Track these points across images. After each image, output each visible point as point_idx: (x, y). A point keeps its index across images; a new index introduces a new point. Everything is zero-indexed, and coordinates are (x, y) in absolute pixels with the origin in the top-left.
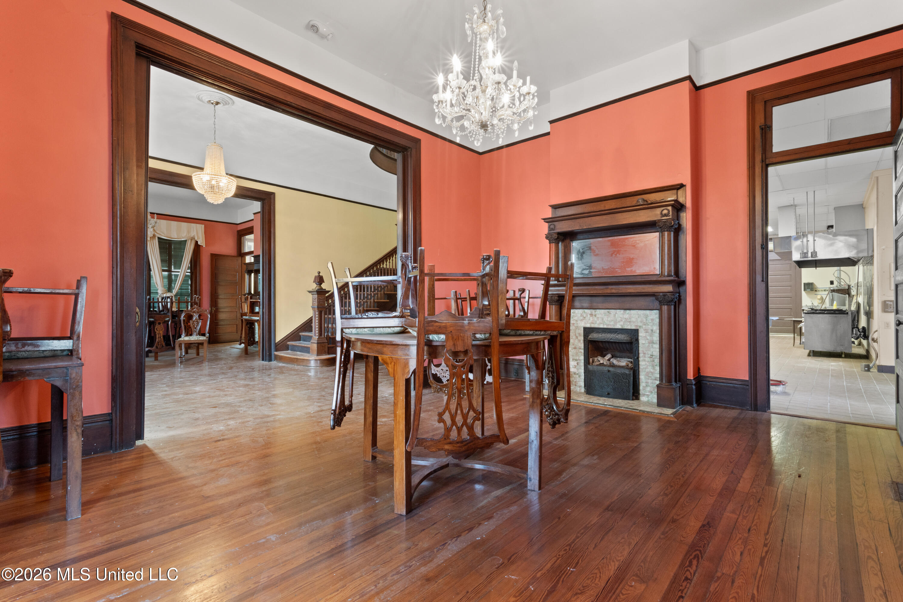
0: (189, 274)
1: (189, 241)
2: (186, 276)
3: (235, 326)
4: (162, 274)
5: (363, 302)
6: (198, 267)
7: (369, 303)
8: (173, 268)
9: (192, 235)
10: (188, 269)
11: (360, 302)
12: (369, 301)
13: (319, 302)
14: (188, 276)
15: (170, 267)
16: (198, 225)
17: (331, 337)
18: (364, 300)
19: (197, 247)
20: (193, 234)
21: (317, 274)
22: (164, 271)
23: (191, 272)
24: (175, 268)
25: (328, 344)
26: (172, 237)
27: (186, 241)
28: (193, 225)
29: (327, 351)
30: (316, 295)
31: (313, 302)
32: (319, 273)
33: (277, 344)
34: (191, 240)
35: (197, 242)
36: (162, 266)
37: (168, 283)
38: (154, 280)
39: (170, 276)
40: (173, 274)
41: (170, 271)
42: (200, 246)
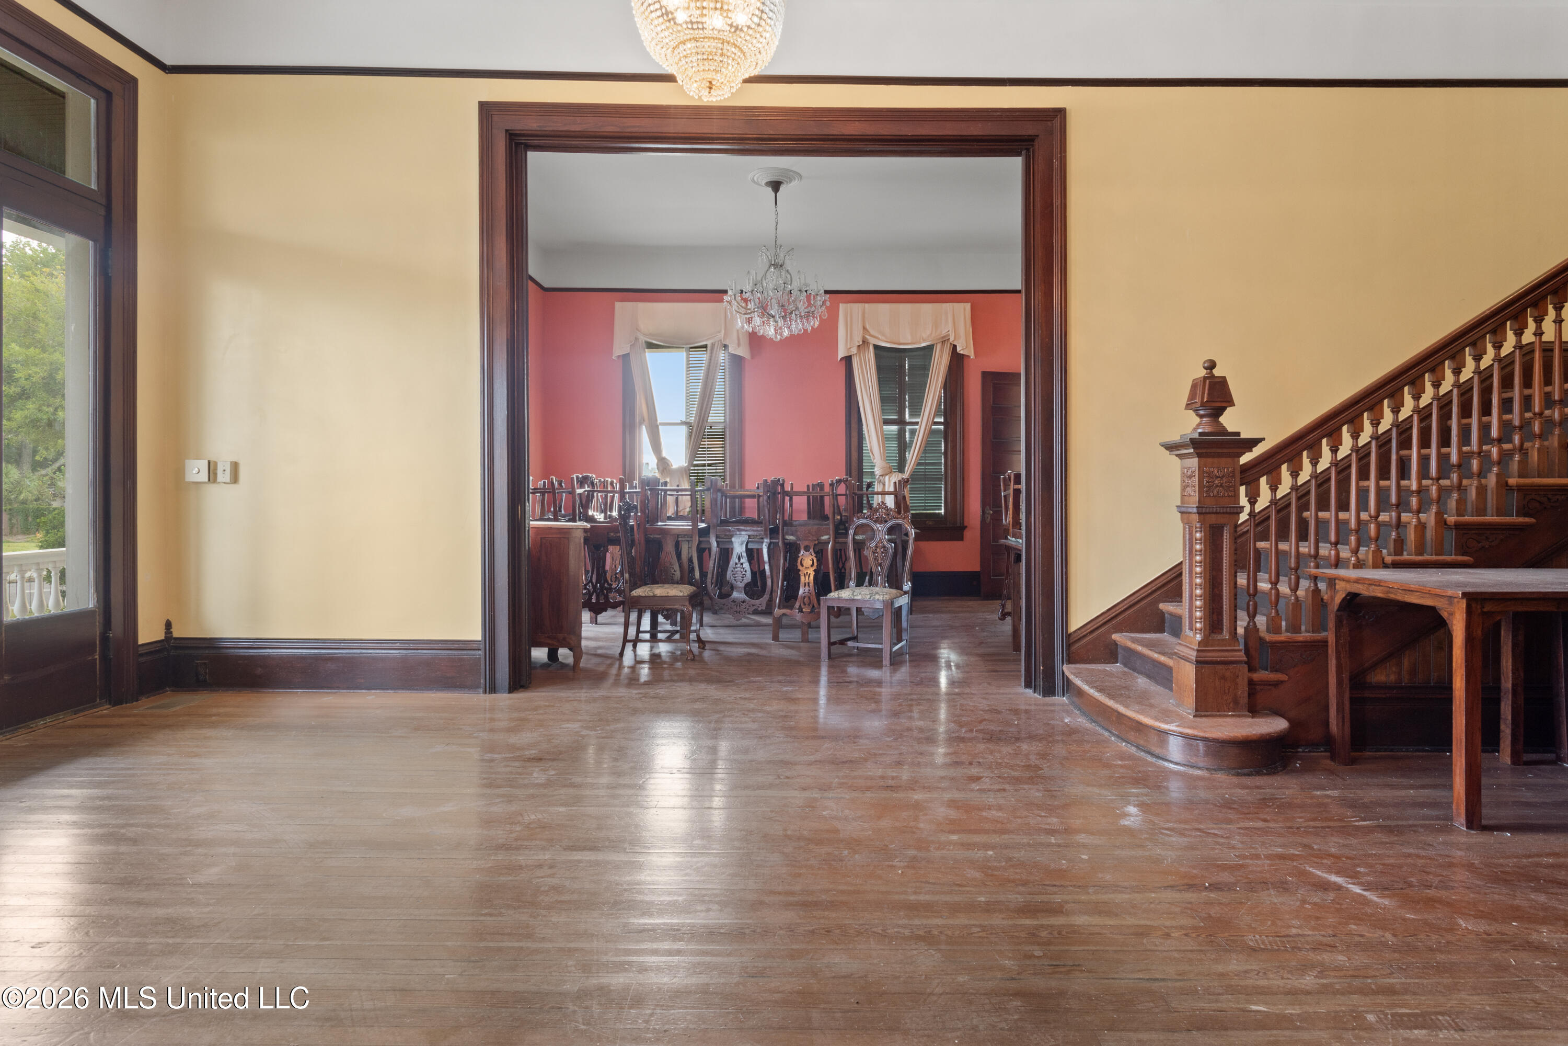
0: (940, 427)
1: (939, 346)
2: (932, 432)
4: (883, 430)
5: (1441, 489)
6: (959, 408)
7: (1473, 493)
8: (907, 416)
9: (944, 333)
10: (938, 415)
11: (1421, 491)
12: (1472, 486)
13: (1205, 489)
14: (938, 431)
15: (901, 413)
16: (956, 305)
17: (1268, 637)
18: (1445, 482)
19: (957, 360)
20: (946, 328)
21: (1203, 373)
22: (887, 422)
23: (945, 423)
24: (911, 415)
25: (1251, 669)
26: (902, 341)
27: (930, 348)
28: (948, 307)
29: (1244, 700)
30: (1196, 460)
31: (1184, 488)
32: (1211, 365)
33: (1072, 640)
34: (943, 342)
35: (955, 347)
36: (883, 412)
37: (898, 450)
38: (868, 445)
39: (901, 433)
40: (908, 427)
41: (901, 422)
42: (963, 355)
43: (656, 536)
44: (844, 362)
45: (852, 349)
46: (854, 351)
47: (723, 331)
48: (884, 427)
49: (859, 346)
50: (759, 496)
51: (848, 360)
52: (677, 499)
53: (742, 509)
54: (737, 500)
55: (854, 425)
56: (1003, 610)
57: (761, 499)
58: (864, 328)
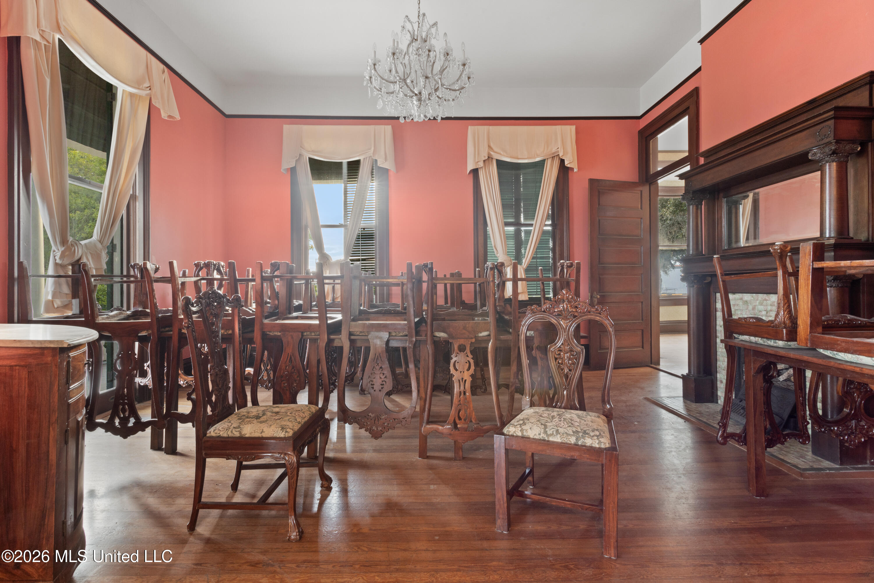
0: (549, 228)
1: (550, 161)
2: (545, 233)
3: (640, 333)
4: (504, 230)
6: (565, 212)
8: (522, 219)
9: (554, 150)
10: (547, 219)
14: (547, 231)
15: (518, 217)
16: (564, 128)
19: (564, 171)
20: (557, 147)
22: (507, 224)
23: (553, 225)
24: (525, 219)
26: (519, 156)
27: (544, 161)
28: (556, 130)
34: (553, 158)
35: (562, 161)
36: (505, 216)
37: (515, 247)
38: (493, 243)
39: (518, 233)
40: (523, 229)
41: (517, 224)
42: (568, 168)
43: (276, 333)
44: (472, 175)
45: (479, 163)
46: (481, 164)
47: (373, 148)
48: (506, 228)
49: (484, 161)
50: (403, 284)
51: (475, 172)
52: (333, 287)
53: (389, 295)
54: (385, 288)
55: (481, 226)
56: (724, 432)
57: (405, 287)
58: (489, 146)
